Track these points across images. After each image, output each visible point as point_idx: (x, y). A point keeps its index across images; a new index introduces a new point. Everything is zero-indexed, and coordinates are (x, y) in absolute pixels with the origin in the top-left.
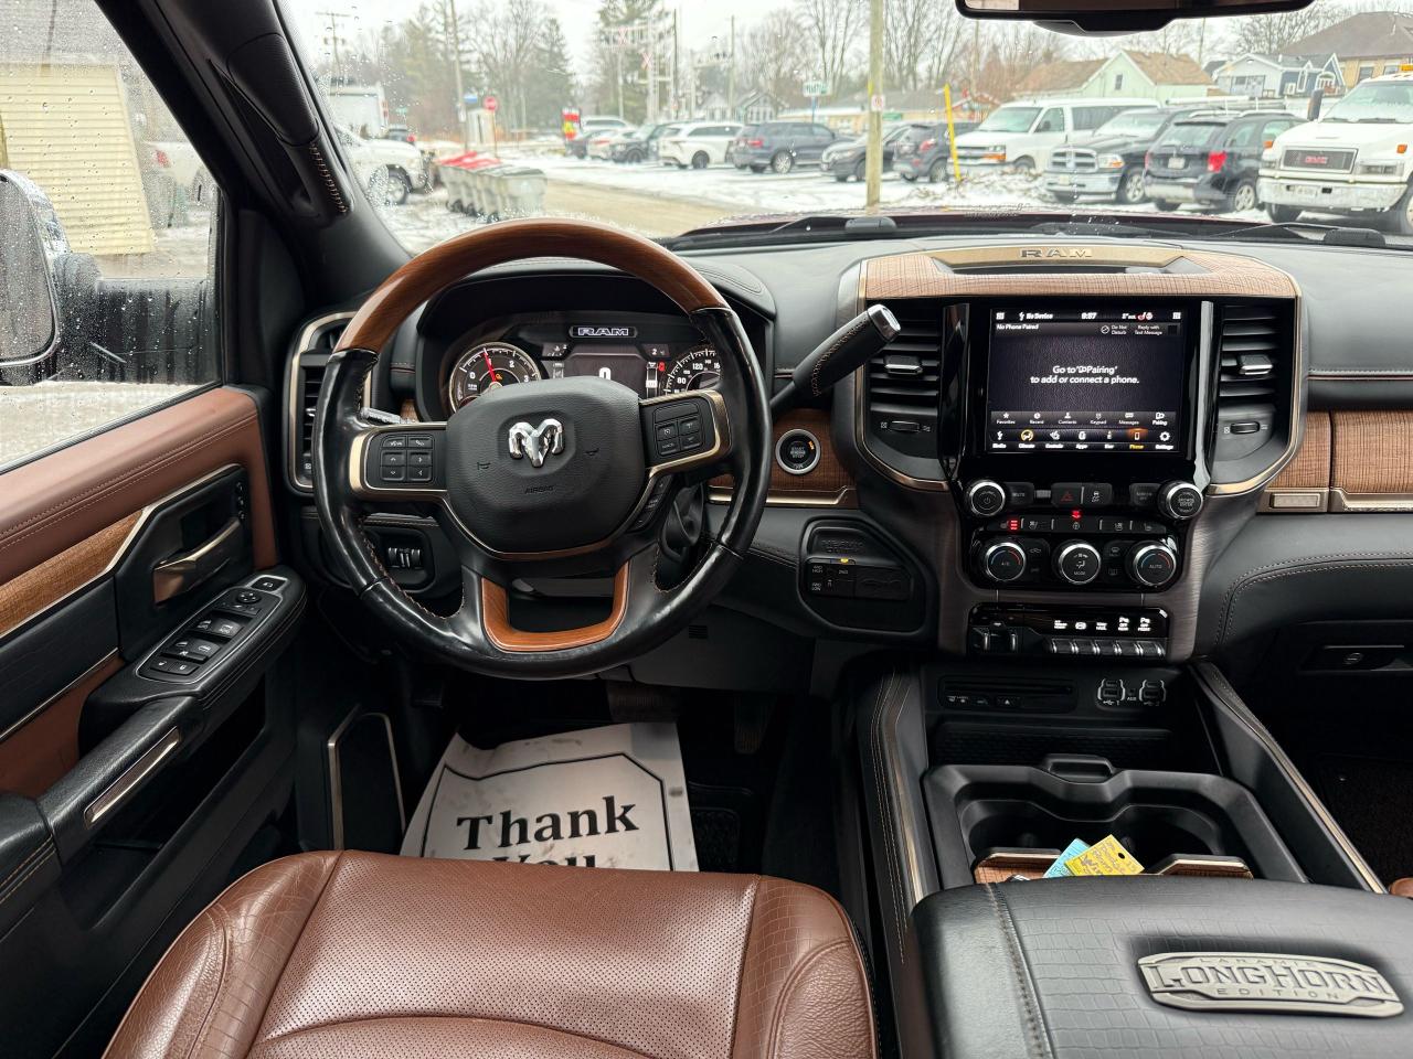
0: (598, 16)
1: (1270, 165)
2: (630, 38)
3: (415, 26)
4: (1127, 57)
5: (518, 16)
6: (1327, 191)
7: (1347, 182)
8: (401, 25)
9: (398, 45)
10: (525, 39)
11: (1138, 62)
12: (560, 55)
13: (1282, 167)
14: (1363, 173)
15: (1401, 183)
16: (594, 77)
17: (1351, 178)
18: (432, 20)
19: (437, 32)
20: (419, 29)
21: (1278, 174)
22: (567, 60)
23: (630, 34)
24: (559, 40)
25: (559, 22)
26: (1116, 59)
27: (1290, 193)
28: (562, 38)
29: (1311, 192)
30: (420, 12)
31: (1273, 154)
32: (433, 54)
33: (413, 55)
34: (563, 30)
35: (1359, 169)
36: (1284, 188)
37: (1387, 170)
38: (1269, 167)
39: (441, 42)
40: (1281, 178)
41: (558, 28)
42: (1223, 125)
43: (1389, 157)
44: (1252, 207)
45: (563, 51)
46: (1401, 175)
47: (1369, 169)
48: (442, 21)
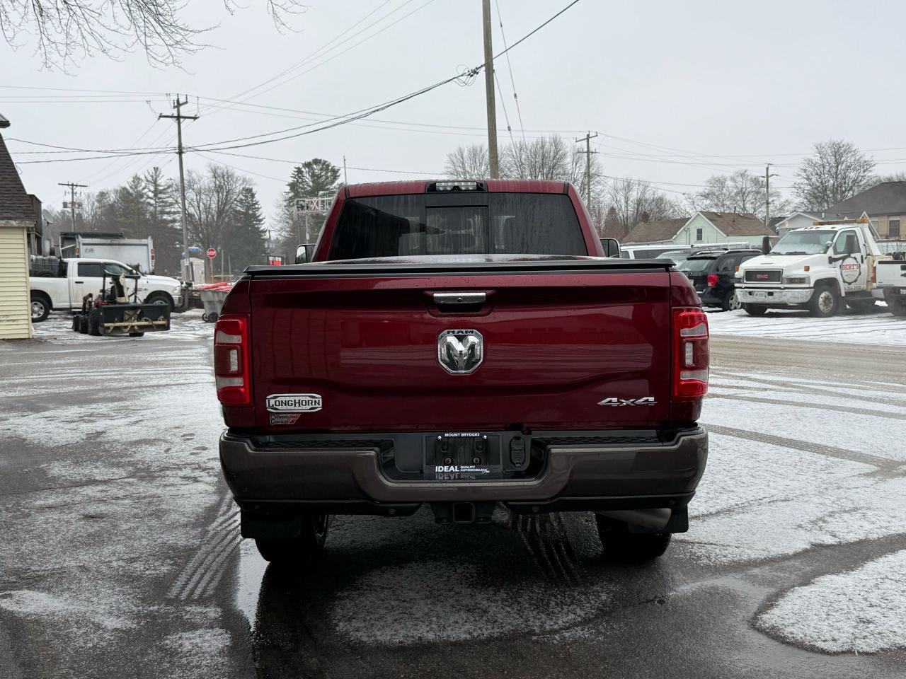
0: (288, 188)
1: (739, 280)
2: (320, 205)
3: (128, 192)
4: (702, 215)
5: (220, 187)
6: (771, 294)
7: (780, 288)
8: (116, 191)
9: (112, 206)
10: (225, 204)
11: (711, 220)
12: (255, 217)
13: (745, 281)
14: (788, 283)
15: (810, 288)
16: (284, 233)
17: (782, 286)
18: (143, 189)
19: (149, 197)
20: (131, 194)
21: (744, 286)
22: (261, 220)
23: (320, 202)
24: (254, 205)
25: (254, 191)
26: (696, 217)
27: (751, 296)
28: (256, 203)
29: (762, 295)
30: (133, 181)
31: (739, 274)
32: (144, 215)
33: (125, 215)
34: (257, 198)
35: (785, 281)
36: (747, 294)
37: (801, 280)
38: (739, 282)
39: (151, 205)
40: (745, 288)
41: (253, 196)
42: (714, 258)
43: (800, 273)
44: (741, 308)
45: (258, 213)
46: (809, 283)
47: (792, 281)
48: (152, 189)
